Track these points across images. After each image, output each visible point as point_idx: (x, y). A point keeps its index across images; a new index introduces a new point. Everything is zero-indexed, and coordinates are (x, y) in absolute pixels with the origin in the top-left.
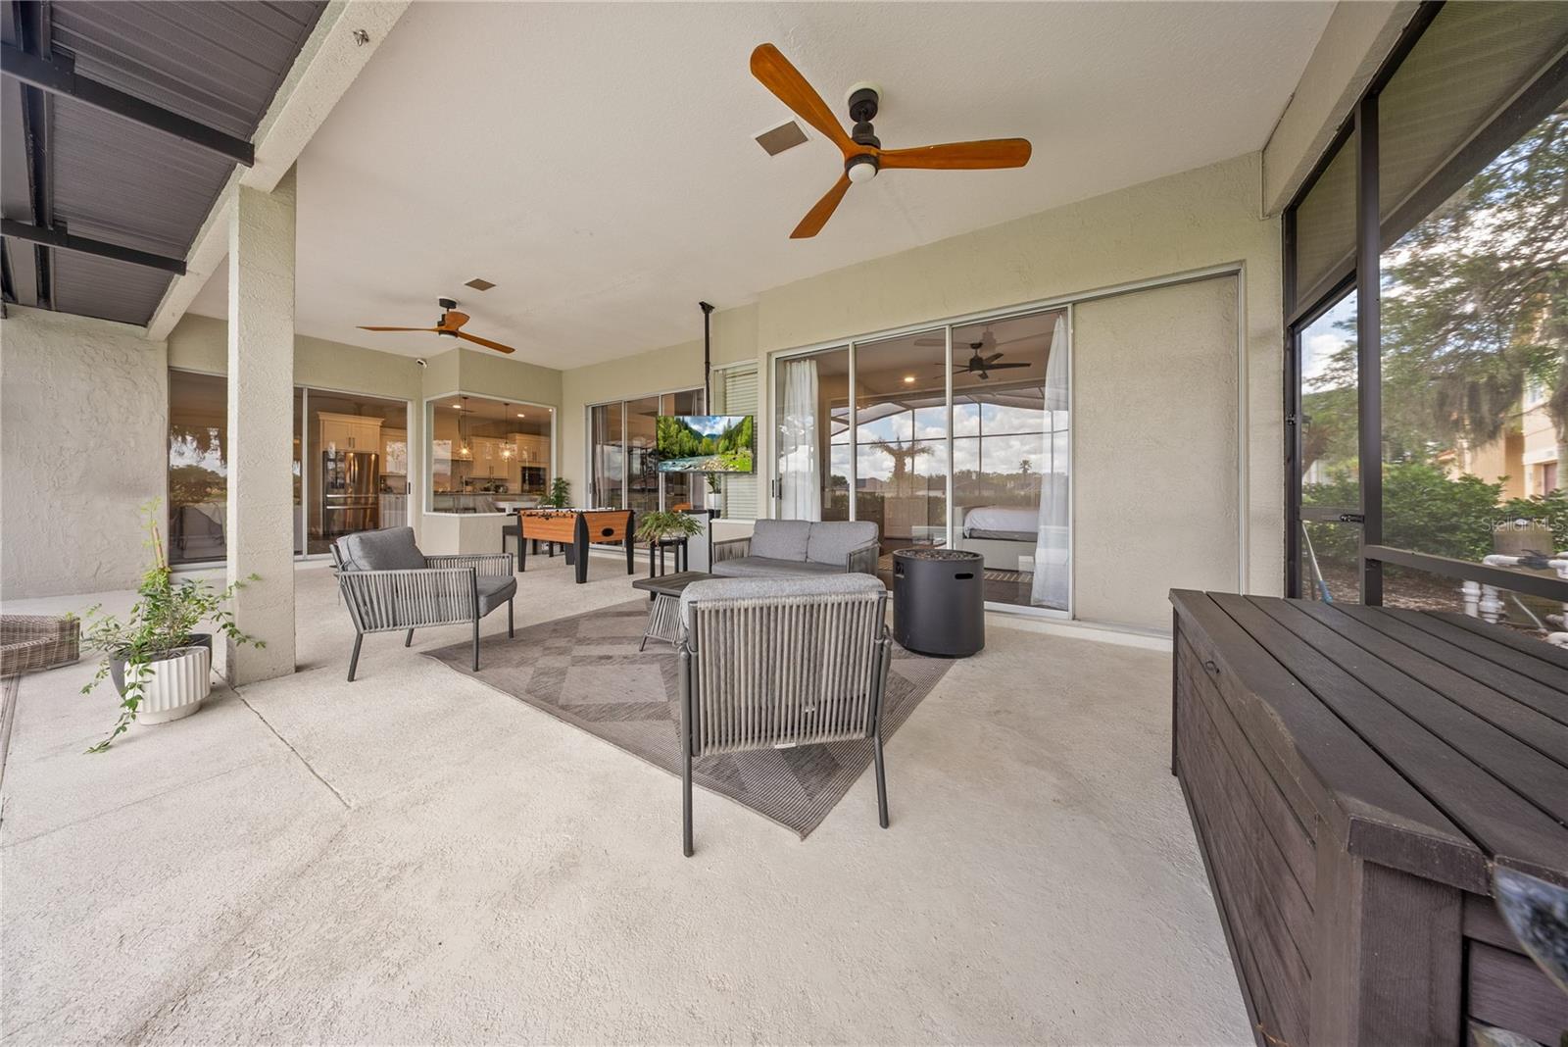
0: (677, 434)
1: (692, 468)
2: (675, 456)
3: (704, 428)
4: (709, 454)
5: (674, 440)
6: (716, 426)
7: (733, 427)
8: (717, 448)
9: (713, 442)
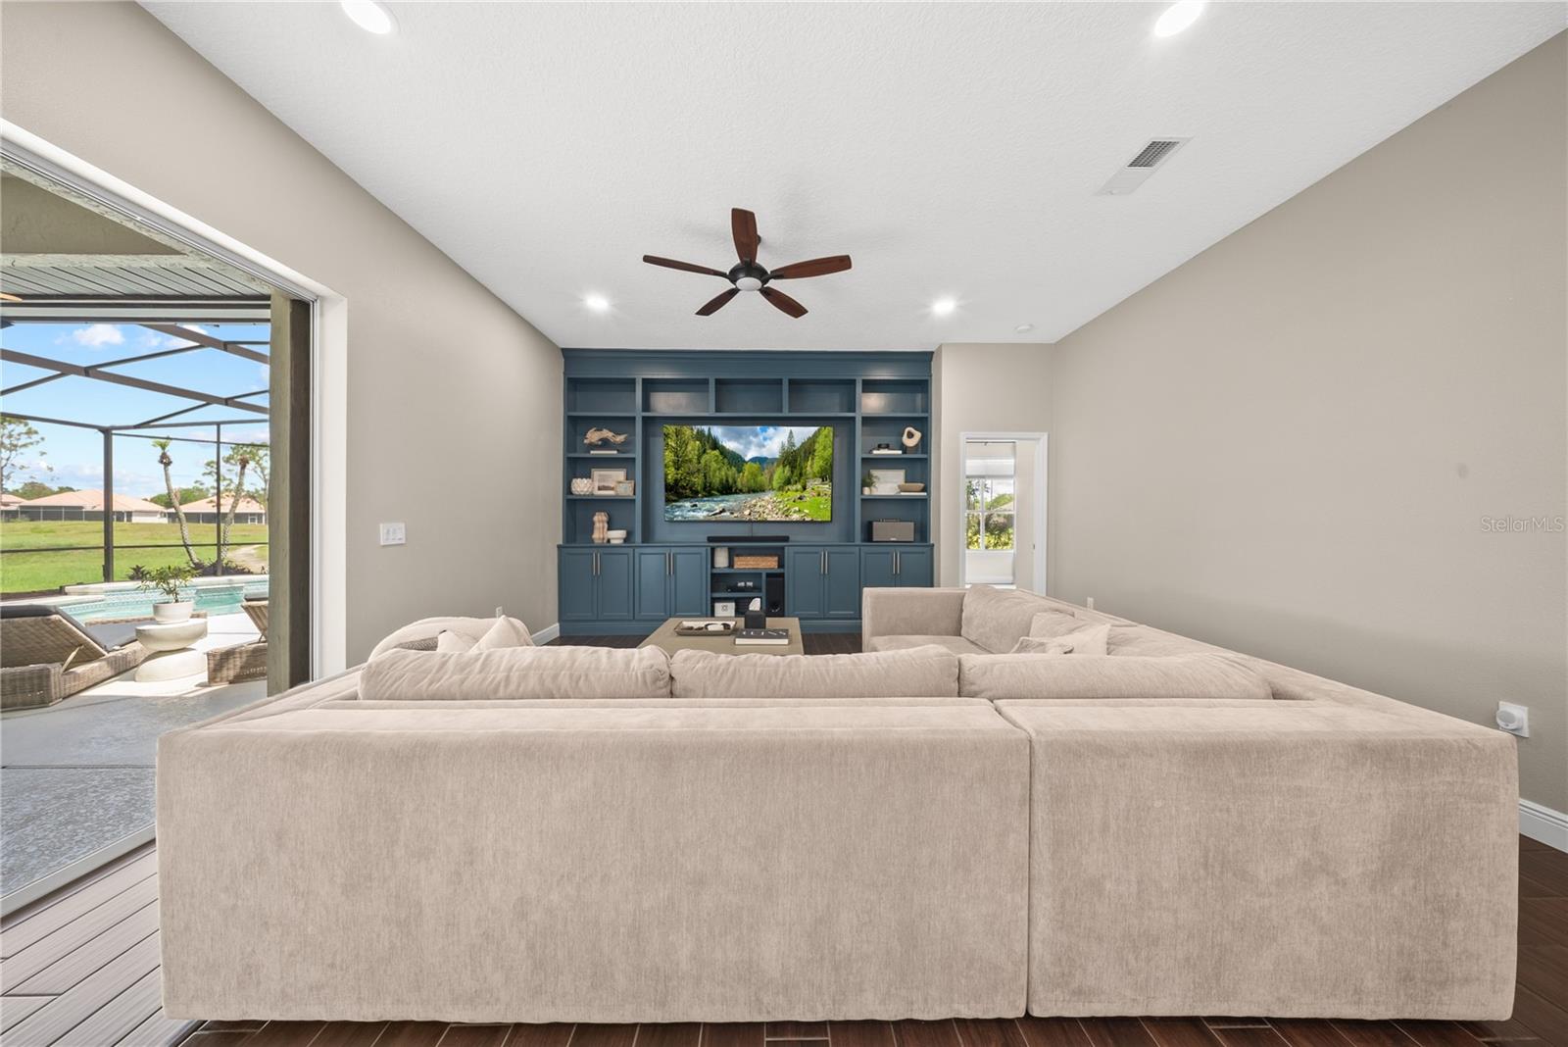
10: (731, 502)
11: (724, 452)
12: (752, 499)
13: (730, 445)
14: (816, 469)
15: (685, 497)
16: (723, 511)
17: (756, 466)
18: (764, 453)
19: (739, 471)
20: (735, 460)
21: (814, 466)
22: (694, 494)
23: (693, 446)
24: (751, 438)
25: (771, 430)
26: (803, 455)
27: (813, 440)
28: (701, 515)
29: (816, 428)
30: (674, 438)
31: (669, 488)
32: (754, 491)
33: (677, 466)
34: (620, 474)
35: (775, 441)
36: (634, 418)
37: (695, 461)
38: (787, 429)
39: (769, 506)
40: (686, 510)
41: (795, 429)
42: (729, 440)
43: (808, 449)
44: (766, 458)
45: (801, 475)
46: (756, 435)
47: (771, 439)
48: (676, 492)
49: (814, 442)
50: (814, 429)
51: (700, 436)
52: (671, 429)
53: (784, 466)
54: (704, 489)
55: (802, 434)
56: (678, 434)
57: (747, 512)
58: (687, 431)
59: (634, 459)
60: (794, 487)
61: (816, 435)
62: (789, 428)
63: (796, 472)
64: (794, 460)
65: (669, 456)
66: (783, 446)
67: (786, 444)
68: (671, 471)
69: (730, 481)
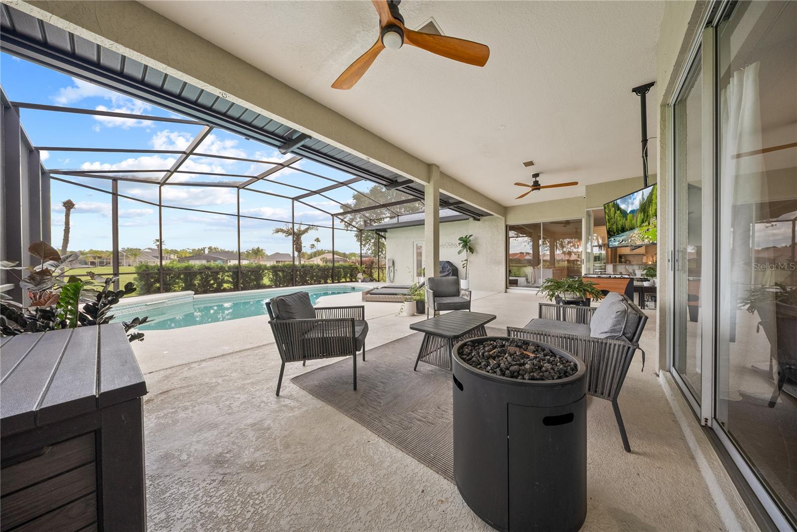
0: (614, 215)
1: (624, 242)
2: (614, 233)
3: (628, 207)
4: (632, 228)
5: (613, 221)
6: (635, 200)
7: (646, 199)
8: (637, 221)
9: (633, 217)
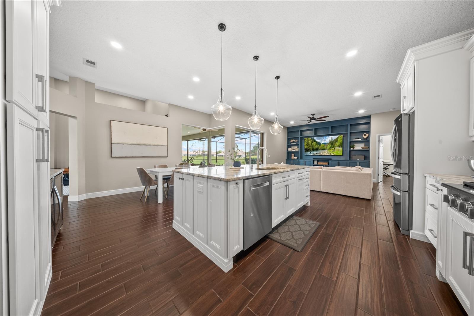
10: (318, 152)
11: (317, 142)
12: (323, 151)
13: (318, 141)
14: (338, 144)
15: (309, 151)
16: (316, 154)
17: (324, 145)
18: (325, 142)
19: (320, 146)
20: (319, 144)
21: (337, 144)
22: (310, 150)
23: (310, 142)
24: (323, 139)
25: (327, 137)
26: (334, 142)
27: (337, 138)
28: (312, 154)
29: (338, 136)
30: (307, 140)
31: (305, 149)
32: (323, 150)
33: (307, 145)
34: (296, 147)
35: (328, 139)
36: (299, 137)
37: (311, 144)
38: (331, 137)
39: (326, 153)
40: (309, 153)
41: (333, 136)
42: (318, 140)
43: (336, 141)
44: (326, 143)
45: (334, 146)
46: (324, 138)
47: (327, 139)
48: (307, 150)
49: (338, 139)
50: (337, 136)
51: (312, 139)
52: (306, 138)
53: (330, 144)
54: (312, 149)
55: (334, 137)
56: (307, 139)
57: (321, 154)
58: (309, 138)
59: (298, 145)
60: (332, 149)
61: (338, 137)
62: (331, 136)
63: (333, 145)
64: (332, 143)
65: (306, 143)
66: (330, 140)
67: (331, 140)
68: (306, 146)
69: (318, 148)
